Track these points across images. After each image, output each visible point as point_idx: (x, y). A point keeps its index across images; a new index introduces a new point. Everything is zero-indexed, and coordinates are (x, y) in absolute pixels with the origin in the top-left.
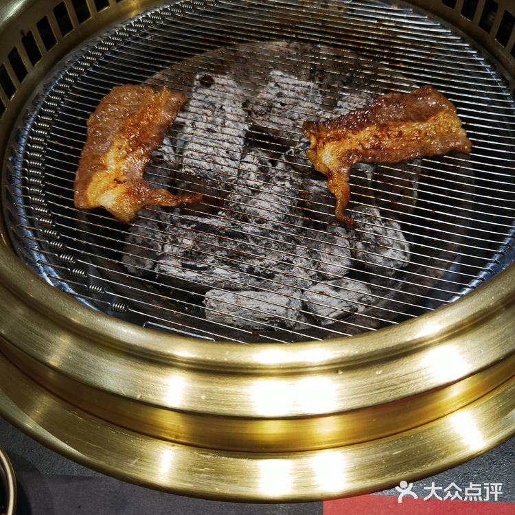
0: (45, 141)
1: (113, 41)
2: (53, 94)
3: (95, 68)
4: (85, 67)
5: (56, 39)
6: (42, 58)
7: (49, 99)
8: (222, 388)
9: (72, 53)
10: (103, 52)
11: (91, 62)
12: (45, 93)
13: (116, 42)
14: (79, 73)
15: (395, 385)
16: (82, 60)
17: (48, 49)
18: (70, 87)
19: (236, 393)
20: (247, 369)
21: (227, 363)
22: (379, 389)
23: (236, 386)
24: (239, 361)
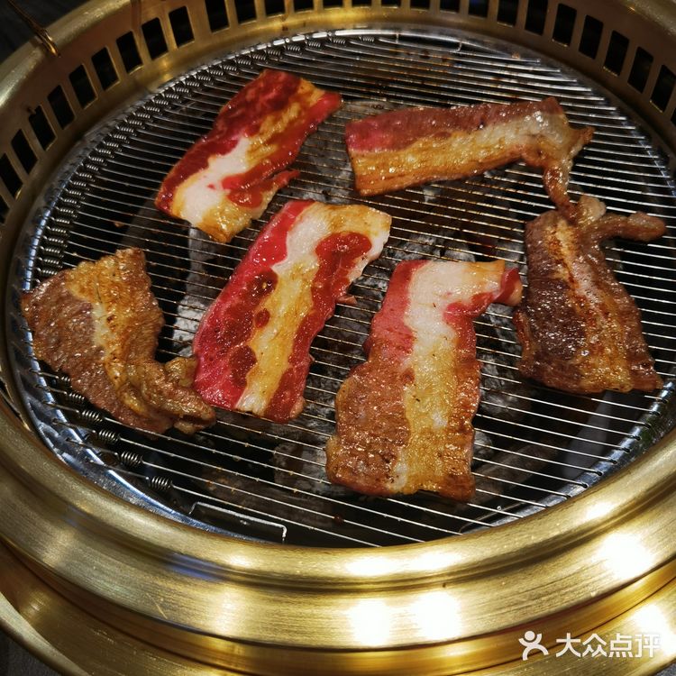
0: (61, 253)
1: (147, 112)
2: (70, 187)
3: (125, 150)
4: (112, 149)
5: (74, 113)
6: (56, 139)
7: (65, 195)
8: (294, 610)
9: (95, 129)
10: (135, 127)
11: (119, 142)
12: (60, 185)
13: (151, 113)
14: (104, 157)
15: (523, 602)
16: (108, 139)
17: (63, 126)
18: (93, 177)
19: (312, 616)
20: (326, 584)
21: (299, 577)
22: (501, 608)
23: (312, 606)
24: (315, 574)
